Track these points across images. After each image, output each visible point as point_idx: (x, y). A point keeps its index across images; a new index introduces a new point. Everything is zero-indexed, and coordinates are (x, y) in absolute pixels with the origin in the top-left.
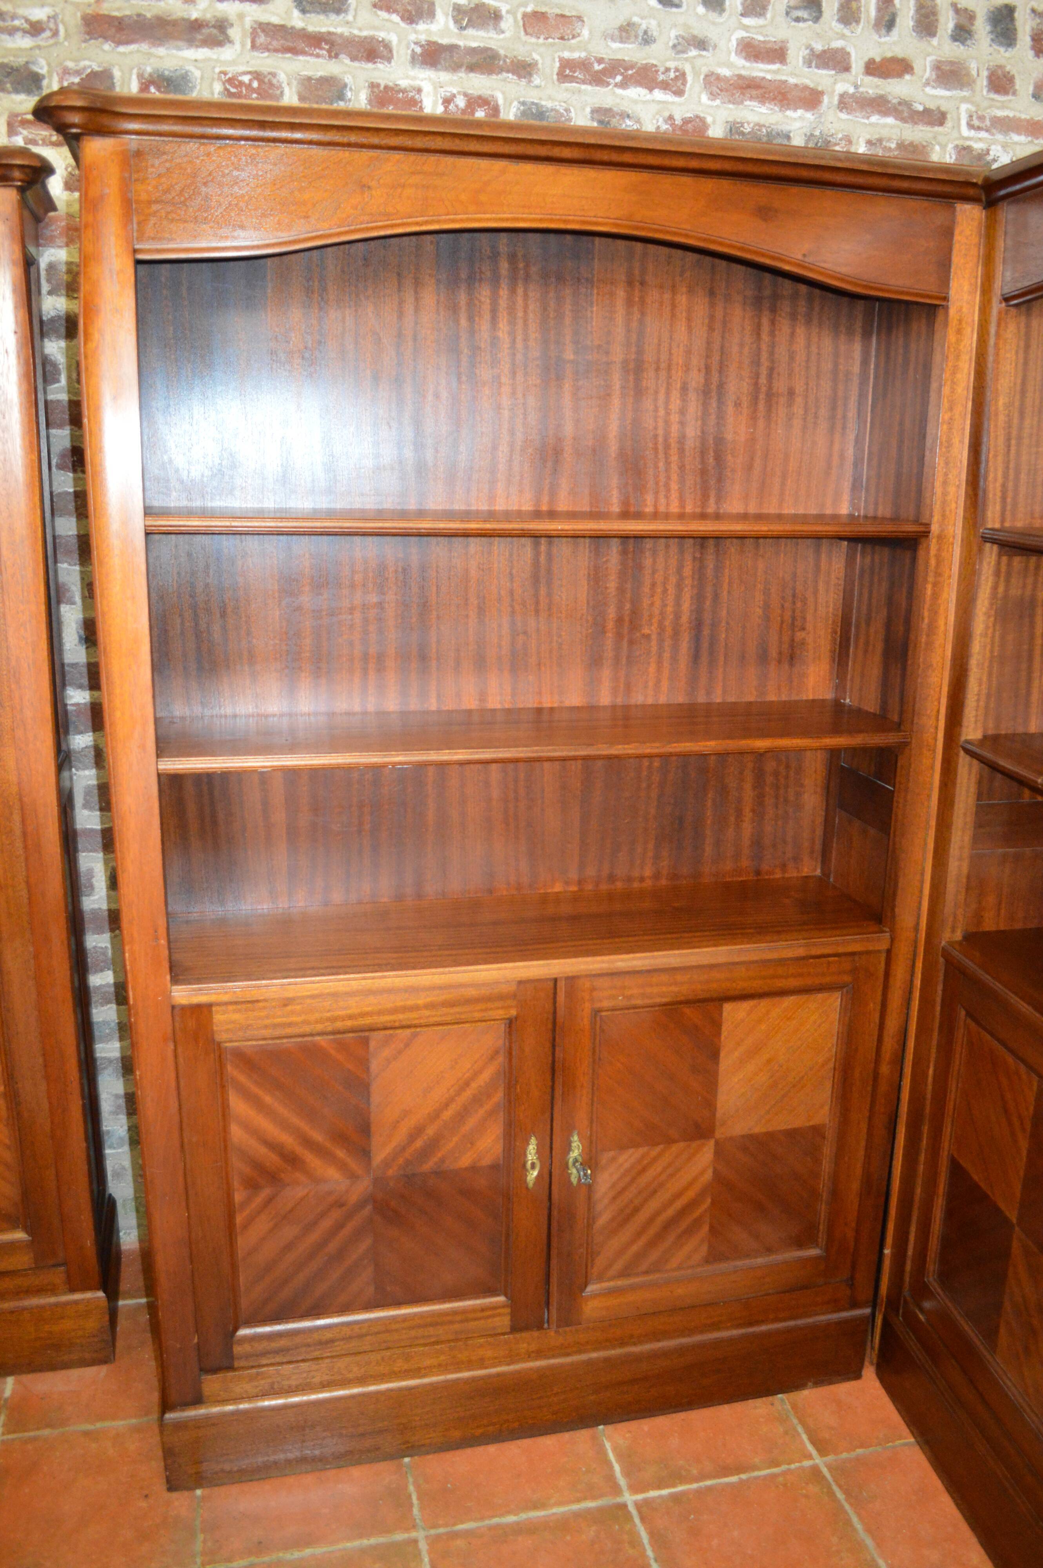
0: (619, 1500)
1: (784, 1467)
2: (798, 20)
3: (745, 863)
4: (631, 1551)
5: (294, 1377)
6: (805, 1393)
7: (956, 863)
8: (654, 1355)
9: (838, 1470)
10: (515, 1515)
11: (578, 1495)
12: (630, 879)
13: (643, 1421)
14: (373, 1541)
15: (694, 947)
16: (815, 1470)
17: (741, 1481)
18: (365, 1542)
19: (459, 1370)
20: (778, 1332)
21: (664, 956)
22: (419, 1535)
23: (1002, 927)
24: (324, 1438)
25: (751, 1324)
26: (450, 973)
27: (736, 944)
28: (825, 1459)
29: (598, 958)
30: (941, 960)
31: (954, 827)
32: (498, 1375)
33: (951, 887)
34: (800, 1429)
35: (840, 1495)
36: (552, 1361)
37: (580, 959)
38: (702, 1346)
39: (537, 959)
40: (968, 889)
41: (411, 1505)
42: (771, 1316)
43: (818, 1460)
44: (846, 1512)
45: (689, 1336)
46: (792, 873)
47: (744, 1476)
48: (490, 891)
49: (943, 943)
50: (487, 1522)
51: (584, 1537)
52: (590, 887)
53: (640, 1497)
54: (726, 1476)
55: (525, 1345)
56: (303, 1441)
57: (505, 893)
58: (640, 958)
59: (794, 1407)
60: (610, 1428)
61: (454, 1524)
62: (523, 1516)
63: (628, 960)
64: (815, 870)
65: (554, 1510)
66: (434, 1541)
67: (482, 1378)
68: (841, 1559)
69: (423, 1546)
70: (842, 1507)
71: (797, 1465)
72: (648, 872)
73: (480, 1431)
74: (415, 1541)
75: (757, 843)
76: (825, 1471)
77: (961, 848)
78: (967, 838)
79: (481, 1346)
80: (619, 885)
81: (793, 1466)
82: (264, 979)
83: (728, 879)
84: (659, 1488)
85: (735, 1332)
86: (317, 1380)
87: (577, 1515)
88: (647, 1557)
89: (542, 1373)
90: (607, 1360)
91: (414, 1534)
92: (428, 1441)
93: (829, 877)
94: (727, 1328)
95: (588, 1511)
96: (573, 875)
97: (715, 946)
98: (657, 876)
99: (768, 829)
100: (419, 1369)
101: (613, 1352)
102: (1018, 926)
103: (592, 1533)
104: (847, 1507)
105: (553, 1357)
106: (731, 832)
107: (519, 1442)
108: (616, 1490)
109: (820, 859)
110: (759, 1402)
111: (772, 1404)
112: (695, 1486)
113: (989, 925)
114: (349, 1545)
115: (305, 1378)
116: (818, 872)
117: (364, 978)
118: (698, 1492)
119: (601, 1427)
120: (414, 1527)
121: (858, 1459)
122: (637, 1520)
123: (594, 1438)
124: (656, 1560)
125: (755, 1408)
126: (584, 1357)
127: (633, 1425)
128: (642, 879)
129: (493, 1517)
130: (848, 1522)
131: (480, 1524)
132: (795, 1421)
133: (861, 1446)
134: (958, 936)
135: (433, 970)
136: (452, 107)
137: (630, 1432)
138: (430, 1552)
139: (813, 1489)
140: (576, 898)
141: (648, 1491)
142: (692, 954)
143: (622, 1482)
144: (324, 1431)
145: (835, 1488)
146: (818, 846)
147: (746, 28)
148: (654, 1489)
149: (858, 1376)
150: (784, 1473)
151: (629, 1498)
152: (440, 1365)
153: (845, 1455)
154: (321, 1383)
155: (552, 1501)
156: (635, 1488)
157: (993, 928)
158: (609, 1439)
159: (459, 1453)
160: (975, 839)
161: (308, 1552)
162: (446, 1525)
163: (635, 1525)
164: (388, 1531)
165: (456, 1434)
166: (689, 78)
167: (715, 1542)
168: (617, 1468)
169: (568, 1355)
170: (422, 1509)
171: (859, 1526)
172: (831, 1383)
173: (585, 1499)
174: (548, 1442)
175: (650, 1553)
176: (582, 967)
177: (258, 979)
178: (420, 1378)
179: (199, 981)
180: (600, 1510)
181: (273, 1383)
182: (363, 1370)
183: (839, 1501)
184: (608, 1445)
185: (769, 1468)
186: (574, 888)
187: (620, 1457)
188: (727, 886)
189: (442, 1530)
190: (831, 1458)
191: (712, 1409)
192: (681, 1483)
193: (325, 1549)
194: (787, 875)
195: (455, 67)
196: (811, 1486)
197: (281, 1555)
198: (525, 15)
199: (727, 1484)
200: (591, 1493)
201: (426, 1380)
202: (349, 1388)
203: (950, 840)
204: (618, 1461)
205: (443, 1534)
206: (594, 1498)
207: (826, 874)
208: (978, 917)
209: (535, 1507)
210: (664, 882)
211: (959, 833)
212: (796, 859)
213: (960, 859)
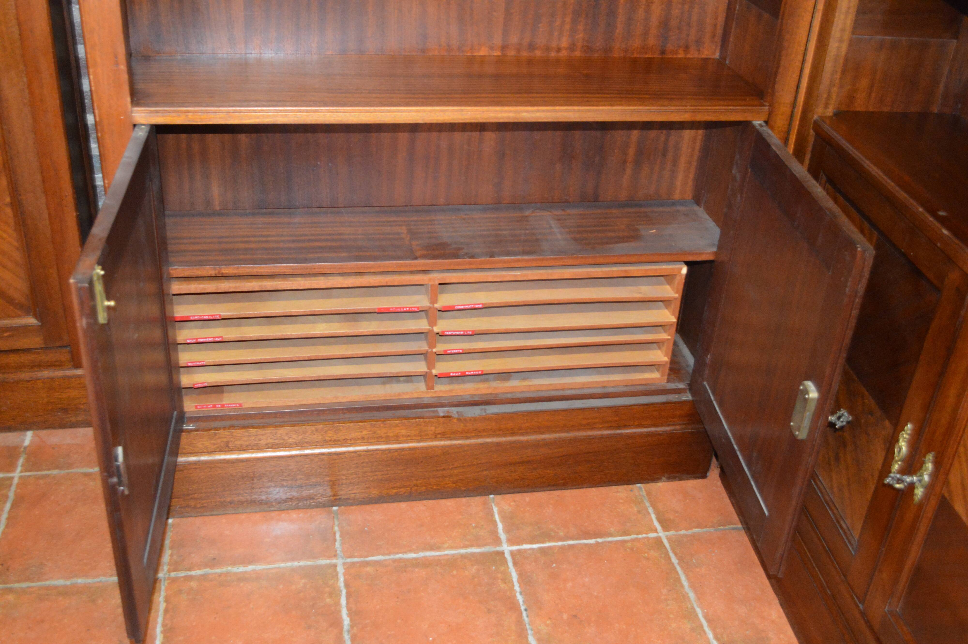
0: (498, 549)
1: (633, 536)
3: (652, 41)
4: (502, 585)
5: (245, 439)
6: (660, 484)
7: (837, 45)
8: (537, 445)
9: (676, 543)
10: (415, 553)
11: (467, 543)
12: (548, 49)
13: (525, 494)
14: (302, 563)
15: (593, 105)
16: (658, 541)
17: (597, 543)
18: (296, 564)
19: (378, 443)
20: (642, 435)
21: (565, 111)
22: (339, 562)
23: (871, 109)
24: (269, 487)
25: (619, 427)
26: (375, 111)
27: (629, 105)
28: (667, 533)
29: (506, 108)
30: (812, 132)
31: (838, 10)
32: (410, 449)
33: (828, 66)
34: (651, 510)
35: (674, 560)
36: (454, 442)
37: (490, 108)
38: (575, 440)
39: (453, 106)
40: (844, 71)
41: (335, 540)
42: (636, 423)
43: (662, 534)
44: (677, 572)
45: (568, 432)
46: (693, 54)
47: (600, 540)
48: (423, 51)
49: (815, 117)
50: (392, 557)
51: (467, 573)
52: (512, 53)
53: (515, 548)
54: (585, 539)
55: (433, 428)
56: (253, 488)
57: (436, 53)
58: (543, 111)
59: (649, 494)
60: (499, 497)
61: (367, 557)
62: (421, 554)
63: (532, 112)
64: (714, 53)
65: (447, 552)
66: (349, 567)
67: (396, 450)
68: (668, 605)
69: (340, 570)
70: (675, 569)
71: (644, 535)
72: (565, 43)
73: (394, 491)
74: (335, 566)
75: (664, 24)
76: (666, 542)
77: (843, 30)
78: (849, 22)
79: (397, 426)
80: (538, 53)
81: (640, 536)
82: (213, 106)
83: (635, 55)
84: (531, 543)
85: (606, 432)
86: (263, 442)
87: (464, 557)
88: (515, 590)
89: (446, 451)
90: (499, 444)
91: (334, 561)
92: (353, 496)
93: (725, 60)
94: (600, 429)
95: (473, 554)
96: (498, 40)
97: (611, 105)
98: (572, 47)
99: (676, 12)
100: (346, 440)
101: (504, 439)
102: (886, 109)
103: (474, 570)
104: (679, 569)
105: (455, 439)
106: (641, 13)
107: (425, 502)
108: (497, 541)
109: (719, 44)
110: (621, 488)
111: (631, 491)
112: (560, 544)
113: (860, 105)
114: (283, 565)
115: (254, 440)
116: (717, 56)
117: (300, 111)
118: (562, 548)
119: (492, 496)
120: (335, 556)
121: (693, 535)
122: (510, 564)
123: (485, 503)
124: (521, 593)
125: (618, 492)
126: (480, 441)
127: (518, 497)
128: (559, 50)
129: (398, 553)
130: (678, 580)
131: (387, 557)
132: (648, 504)
133: (698, 527)
134: (830, 112)
135: (361, 108)
137: (514, 501)
138: (344, 574)
139: (654, 554)
140: (499, 61)
141: (522, 544)
142: (589, 111)
143: (503, 536)
144: (269, 482)
145: (672, 555)
146: (719, 32)
148: (527, 543)
149: (704, 476)
150: (633, 540)
151: (506, 548)
152: (363, 438)
153: (683, 532)
154: (266, 445)
155: (446, 545)
156: (511, 541)
157: (862, 109)
158: (497, 505)
159: (377, 506)
160: (857, 25)
161: (250, 568)
162: (361, 556)
163: (508, 568)
164: (315, 558)
165: (375, 493)
167: (569, 585)
168: (500, 526)
169: (468, 438)
170: (342, 544)
171: (685, 583)
172: (681, 479)
173: (471, 546)
174: (449, 503)
175: (517, 588)
176: (492, 115)
177: (208, 106)
178: (346, 447)
179: (156, 104)
180: (482, 554)
181: (228, 442)
182: (300, 437)
183: (673, 564)
184: (495, 510)
185: (621, 536)
186: (498, 53)
187: (504, 518)
188: (634, 61)
189: (356, 560)
190: (672, 533)
191: (582, 490)
192: (549, 541)
193: (264, 567)
194: (689, 56)
196: (652, 552)
197: (229, 568)
199: (586, 545)
200: (477, 542)
201: (351, 449)
202: (289, 450)
203: (833, 23)
204: (502, 521)
205: (358, 562)
206: (479, 546)
207: (723, 57)
208: (851, 98)
209: (432, 549)
210: (578, 54)
211: (842, 17)
212: (699, 42)
213: (841, 41)
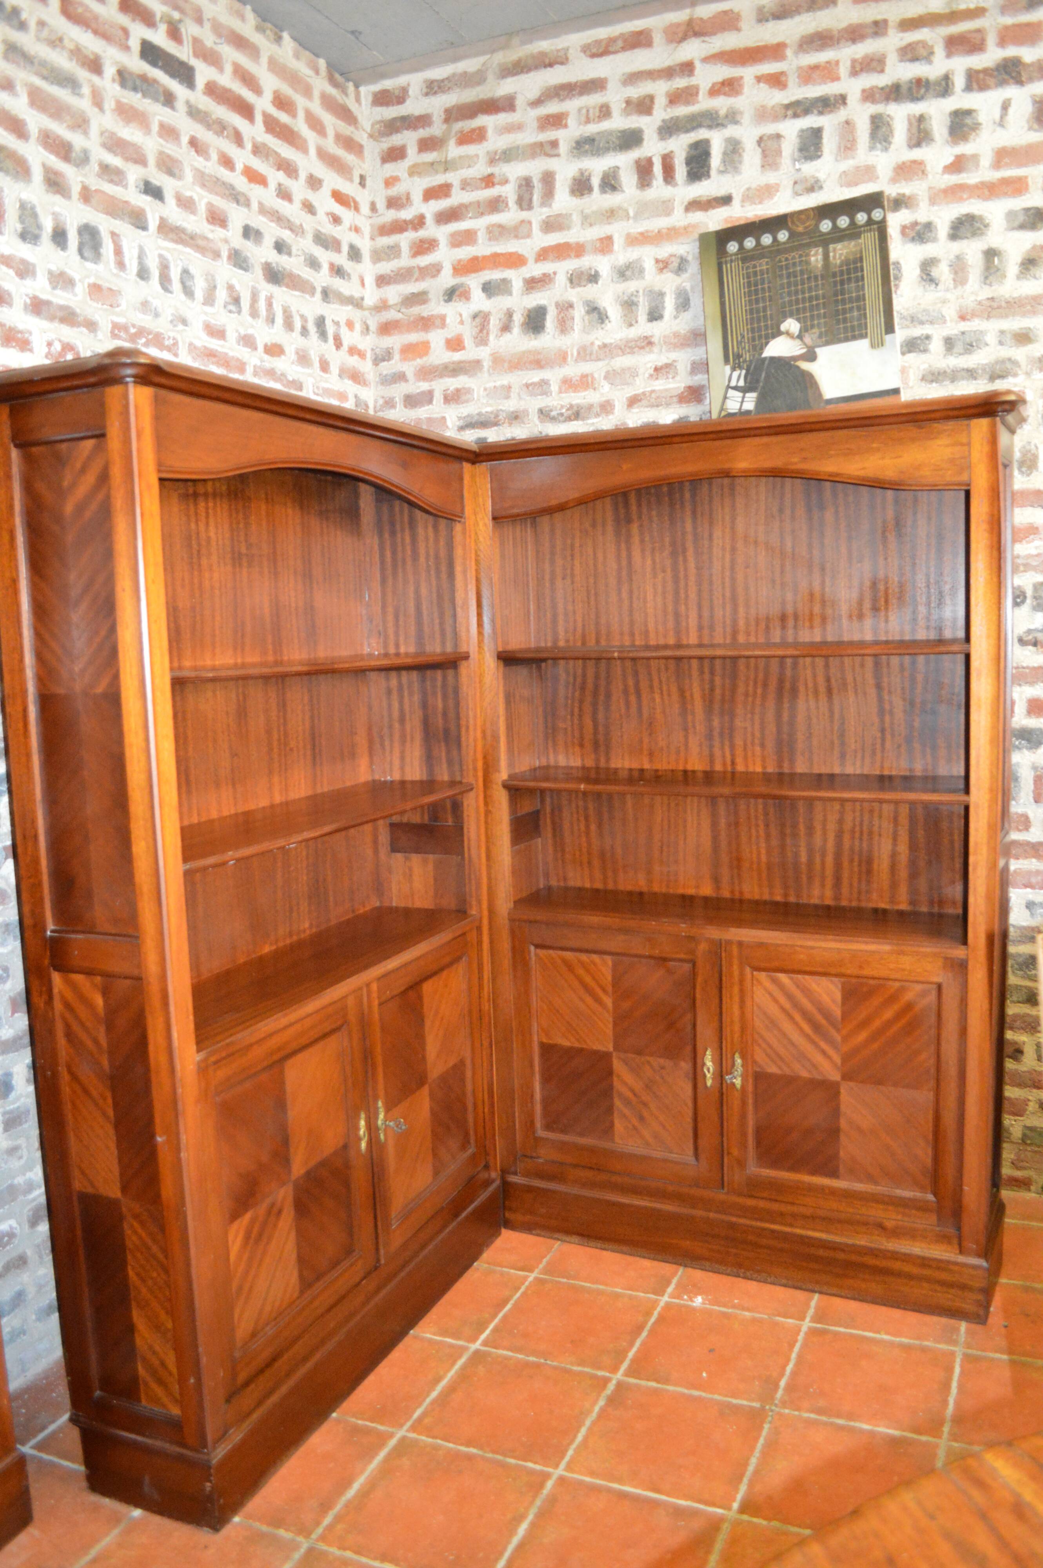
2: (230, 312)
136: (52, 349)
147: (206, 314)
166: (180, 344)
195: (52, 318)
198: (89, 285)
